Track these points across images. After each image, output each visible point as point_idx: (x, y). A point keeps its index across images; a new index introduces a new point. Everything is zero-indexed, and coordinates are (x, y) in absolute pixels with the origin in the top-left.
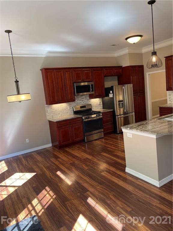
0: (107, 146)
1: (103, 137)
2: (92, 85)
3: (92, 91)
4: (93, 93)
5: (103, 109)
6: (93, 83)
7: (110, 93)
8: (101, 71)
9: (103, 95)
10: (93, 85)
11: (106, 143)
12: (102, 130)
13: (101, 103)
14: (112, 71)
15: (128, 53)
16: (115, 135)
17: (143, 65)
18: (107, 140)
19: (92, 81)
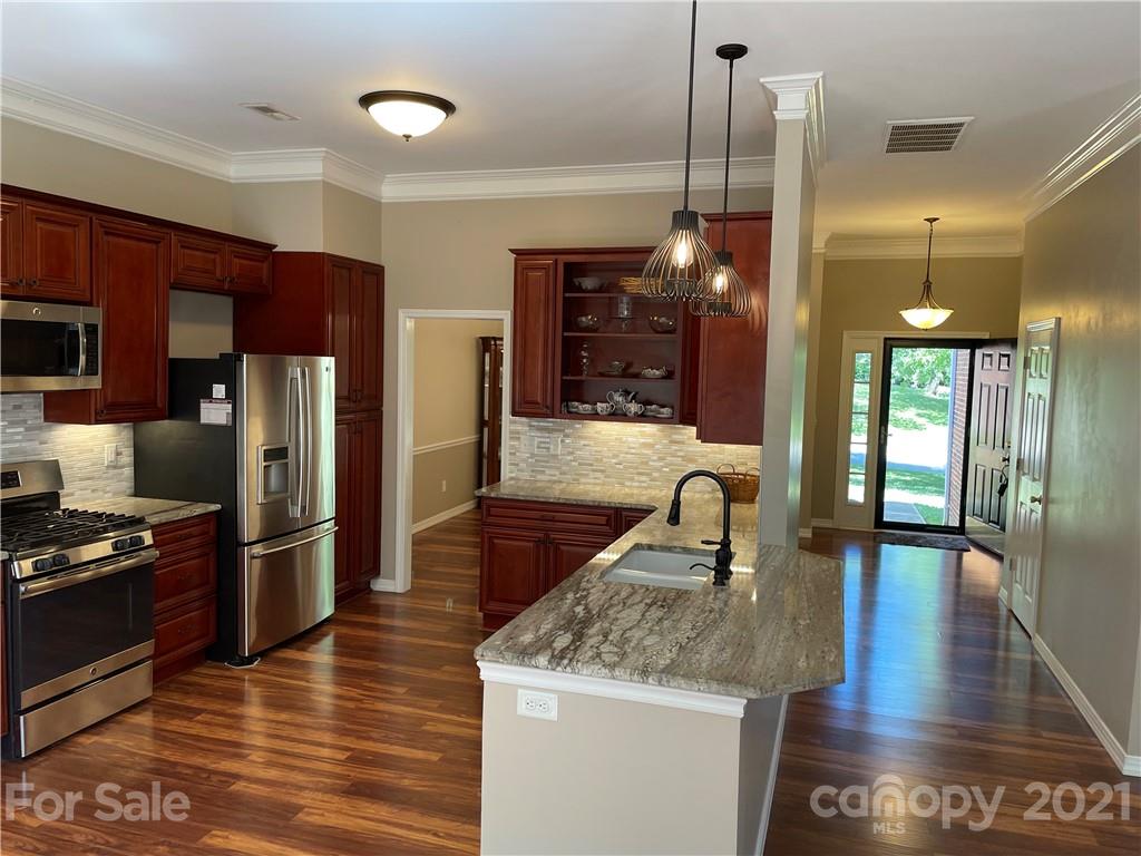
1: (144, 702)
2: (91, 330)
3: (91, 370)
4: (95, 383)
5: (136, 494)
6: (96, 315)
7: (209, 396)
8: (154, 247)
9: (156, 404)
10: (95, 327)
11: (159, 735)
12: (146, 648)
13: (127, 458)
14: (218, 260)
15: (320, 178)
16: (228, 673)
17: (383, 267)
18: (190, 719)
19: (89, 304)
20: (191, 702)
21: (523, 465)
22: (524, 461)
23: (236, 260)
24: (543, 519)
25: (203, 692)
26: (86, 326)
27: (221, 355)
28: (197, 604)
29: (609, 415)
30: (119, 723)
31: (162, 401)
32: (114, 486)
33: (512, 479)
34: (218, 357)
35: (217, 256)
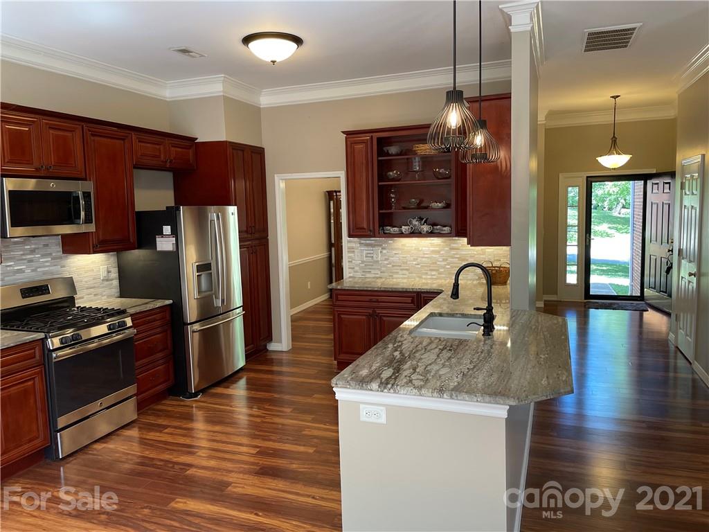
1: (132, 423)
2: (87, 195)
3: (88, 220)
4: (91, 228)
5: (122, 296)
6: (89, 186)
7: (161, 233)
8: (122, 142)
9: (129, 240)
10: (89, 194)
11: (143, 442)
12: (132, 389)
13: (114, 274)
14: (162, 149)
15: (222, 94)
16: (182, 403)
17: (264, 149)
18: (161, 432)
19: (85, 180)
20: (161, 421)
21: (357, 268)
22: (357, 265)
23: (173, 149)
24: (370, 301)
25: (169, 415)
26: (84, 193)
27: (167, 207)
28: (161, 361)
29: (411, 233)
30: (118, 435)
31: (133, 238)
32: (107, 292)
33: (350, 277)
34: (165, 209)
35: (161, 146)
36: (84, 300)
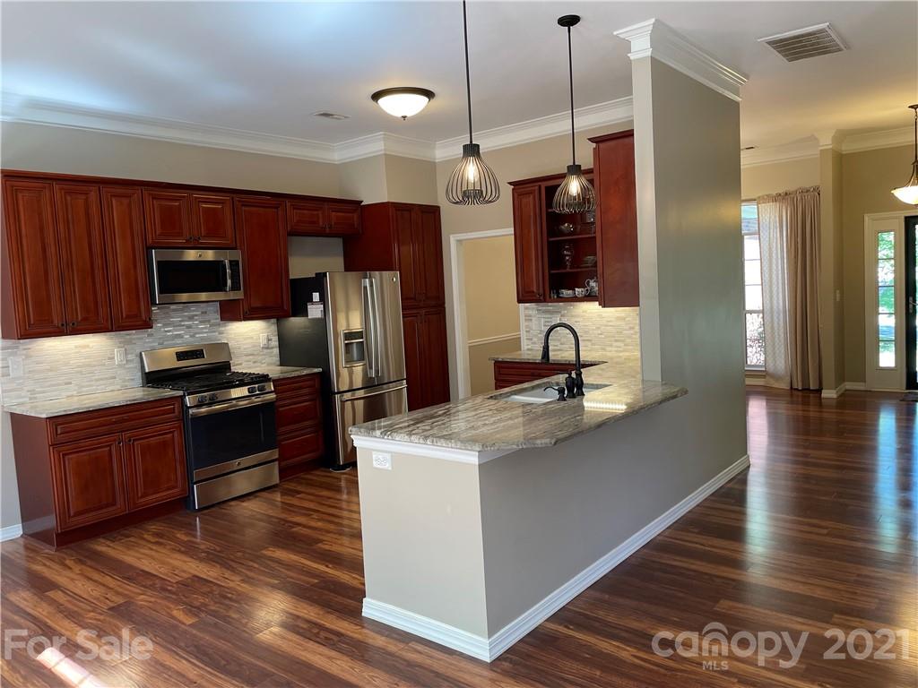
0: (291, 519)
1: (275, 486)
2: (234, 264)
3: (235, 287)
4: (239, 295)
5: (281, 365)
7: (311, 300)
8: (275, 210)
9: (283, 307)
10: (237, 262)
11: (287, 507)
12: (275, 454)
13: (275, 342)
14: (321, 215)
15: (383, 152)
16: (329, 474)
17: (439, 207)
18: (293, 496)
19: (235, 248)
20: (299, 488)
21: (535, 340)
22: (535, 336)
23: (333, 213)
25: (310, 484)
26: (230, 262)
27: (316, 274)
28: (309, 430)
29: (586, 296)
30: (256, 497)
31: (287, 306)
32: (268, 360)
33: (528, 350)
34: (314, 276)
35: (320, 212)
36: (241, 366)
